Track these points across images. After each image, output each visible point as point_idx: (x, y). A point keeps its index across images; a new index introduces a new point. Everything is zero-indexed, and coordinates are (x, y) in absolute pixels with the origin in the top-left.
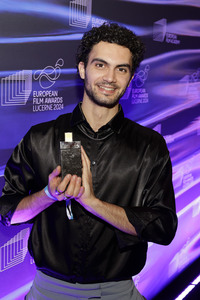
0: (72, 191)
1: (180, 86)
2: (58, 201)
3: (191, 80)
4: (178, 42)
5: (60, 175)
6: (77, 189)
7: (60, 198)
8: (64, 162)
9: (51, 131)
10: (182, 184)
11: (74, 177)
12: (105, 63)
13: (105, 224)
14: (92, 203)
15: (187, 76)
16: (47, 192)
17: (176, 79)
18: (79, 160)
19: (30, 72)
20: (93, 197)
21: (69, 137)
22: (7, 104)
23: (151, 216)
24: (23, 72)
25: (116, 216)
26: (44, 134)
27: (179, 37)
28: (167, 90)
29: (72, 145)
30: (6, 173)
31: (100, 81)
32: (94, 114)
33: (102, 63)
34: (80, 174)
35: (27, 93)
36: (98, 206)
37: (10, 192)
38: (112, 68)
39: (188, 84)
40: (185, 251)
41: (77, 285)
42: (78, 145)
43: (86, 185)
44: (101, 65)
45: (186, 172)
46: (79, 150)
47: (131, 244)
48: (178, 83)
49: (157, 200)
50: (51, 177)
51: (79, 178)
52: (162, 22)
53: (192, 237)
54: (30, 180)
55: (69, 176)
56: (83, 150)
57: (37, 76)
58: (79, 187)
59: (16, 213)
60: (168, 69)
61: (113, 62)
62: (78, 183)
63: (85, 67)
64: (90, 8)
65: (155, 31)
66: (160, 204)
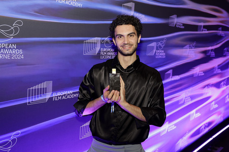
0: (115, 99)
1: (183, 50)
2: (107, 103)
3: (190, 47)
4: (183, 27)
5: (109, 90)
6: (117, 98)
7: (109, 102)
8: (112, 84)
9: (103, 68)
10: (184, 102)
11: (116, 91)
12: (122, 35)
13: (129, 114)
14: (124, 105)
15: (188, 45)
16: (102, 98)
17: (182, 46)
18: (119, 83)
19: (100, 39)
20: (125, 102)
21: (114, 71)
22: (86, 54)
23: (154, 113)
24: (96, 38)
25: (136, 112)
26: (100, 69)
27: (184, 25)
28: (176, 52)
29: (115, 75)
30: (80, 89)
31: (122, 44)
32: (124, 61)
33: (121, 36)
34: (119, 90)
35: (98, 49)
36: (128, 107)
37: (82, 99)
38: (126, 37)
39: (188, 50)
40: (185, 138)
41: (113, 146)
42: (119, 75)
43: (122, 96)
44: (121, 37)
45: (187, 96)
46: (119, 78)
47: (143, 126)
48: (183, 48)
49: (157, 104)
50: (104, 91)
51: (118, 92)
52: (174, 16)
53: (190, 131)
54: (93, 93)
55: (113, 91)
56: (121, 78)
57: (103, 41)
58: (118, 97)
59: (86, 109)
60: (177, 41)
61: (125, 33)
62: (118, 94)
63: (115, 40)
64: (133, 8)
65: (170, 21)
66: (158, 106)
